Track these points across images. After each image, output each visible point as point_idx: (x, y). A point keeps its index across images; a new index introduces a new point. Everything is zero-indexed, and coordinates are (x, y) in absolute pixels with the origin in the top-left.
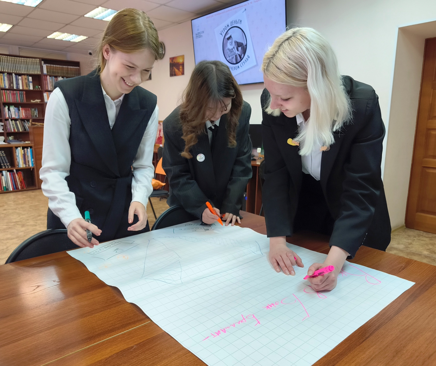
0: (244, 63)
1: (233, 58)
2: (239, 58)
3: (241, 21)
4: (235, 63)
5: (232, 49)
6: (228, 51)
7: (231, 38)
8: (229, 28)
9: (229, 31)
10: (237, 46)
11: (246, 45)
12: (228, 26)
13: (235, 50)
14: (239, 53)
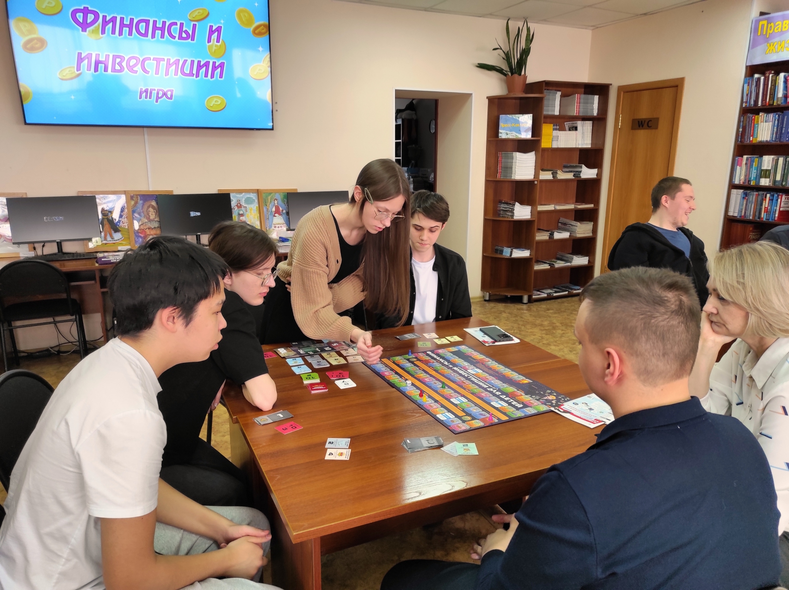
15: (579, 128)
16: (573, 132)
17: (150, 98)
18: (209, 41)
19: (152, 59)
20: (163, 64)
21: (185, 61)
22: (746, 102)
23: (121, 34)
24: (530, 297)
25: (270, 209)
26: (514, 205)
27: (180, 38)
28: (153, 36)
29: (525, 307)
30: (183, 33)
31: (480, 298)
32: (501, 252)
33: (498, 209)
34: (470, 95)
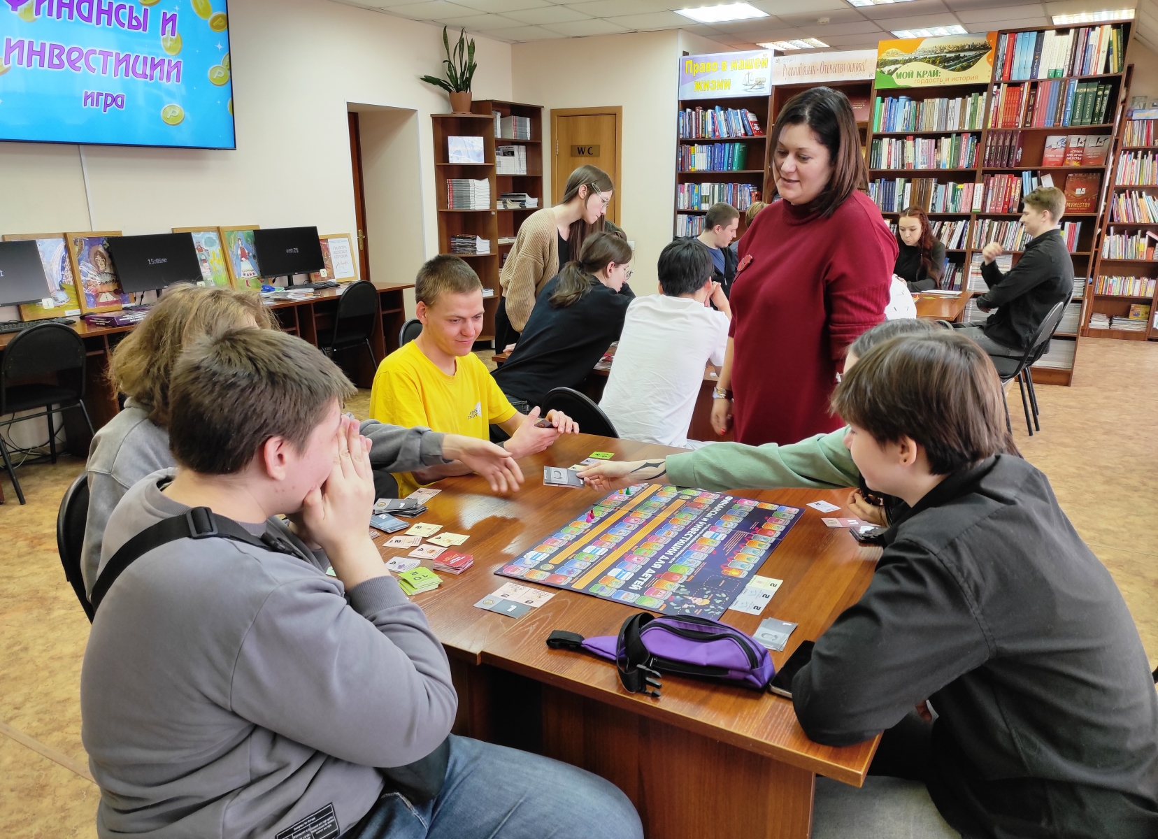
15: (516, 153)
16: (511, 158)
17: (97, 105)
18: (163, 33)
19: (97, 52)
20: (112, 60)
21: (137, 57)
22: (683, 134)
23: (59, 16)
26: (475, 239)
27: (131, 26)
28: (98, 22)
30: (133, 20)
33: (452, 244)
34: (415, 111)
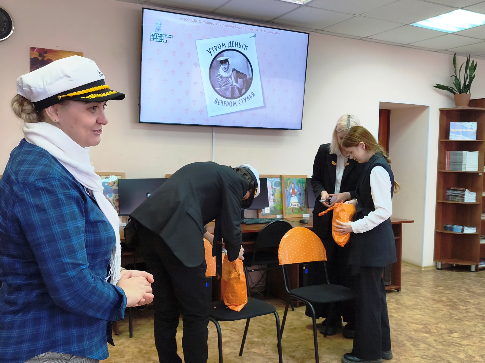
0: (245, 100)
1: (226, 90)
2: (237, 92)
3: (246, 47)
4: (230, 97)
5: (226, 78)
6: (218, 78)
7: (227, 63)
8: (225, 48)
9: (224, 53)
10: (236, 76)
11: (252, 79)
12: (224, 45)
13: (232, 80)
14: (238, 85)
24: (477, 266)
25: (288, 190)
26: (465, 191)
29: (473, 274)
31: (433, 267)
32: (452, 229)
33: (447, 194)
34: (428, 107)
